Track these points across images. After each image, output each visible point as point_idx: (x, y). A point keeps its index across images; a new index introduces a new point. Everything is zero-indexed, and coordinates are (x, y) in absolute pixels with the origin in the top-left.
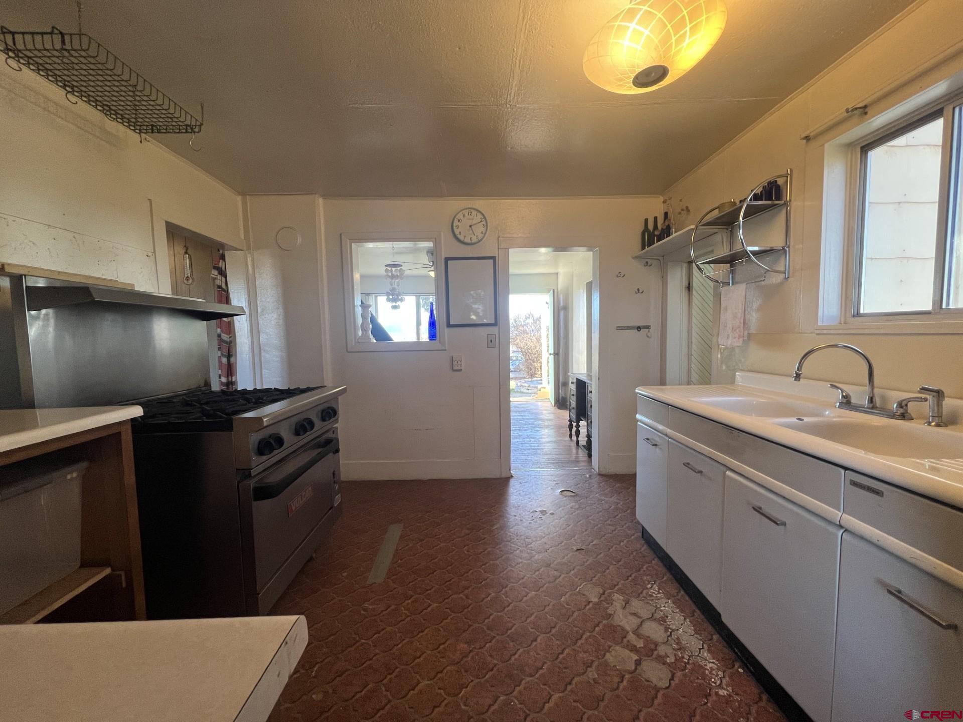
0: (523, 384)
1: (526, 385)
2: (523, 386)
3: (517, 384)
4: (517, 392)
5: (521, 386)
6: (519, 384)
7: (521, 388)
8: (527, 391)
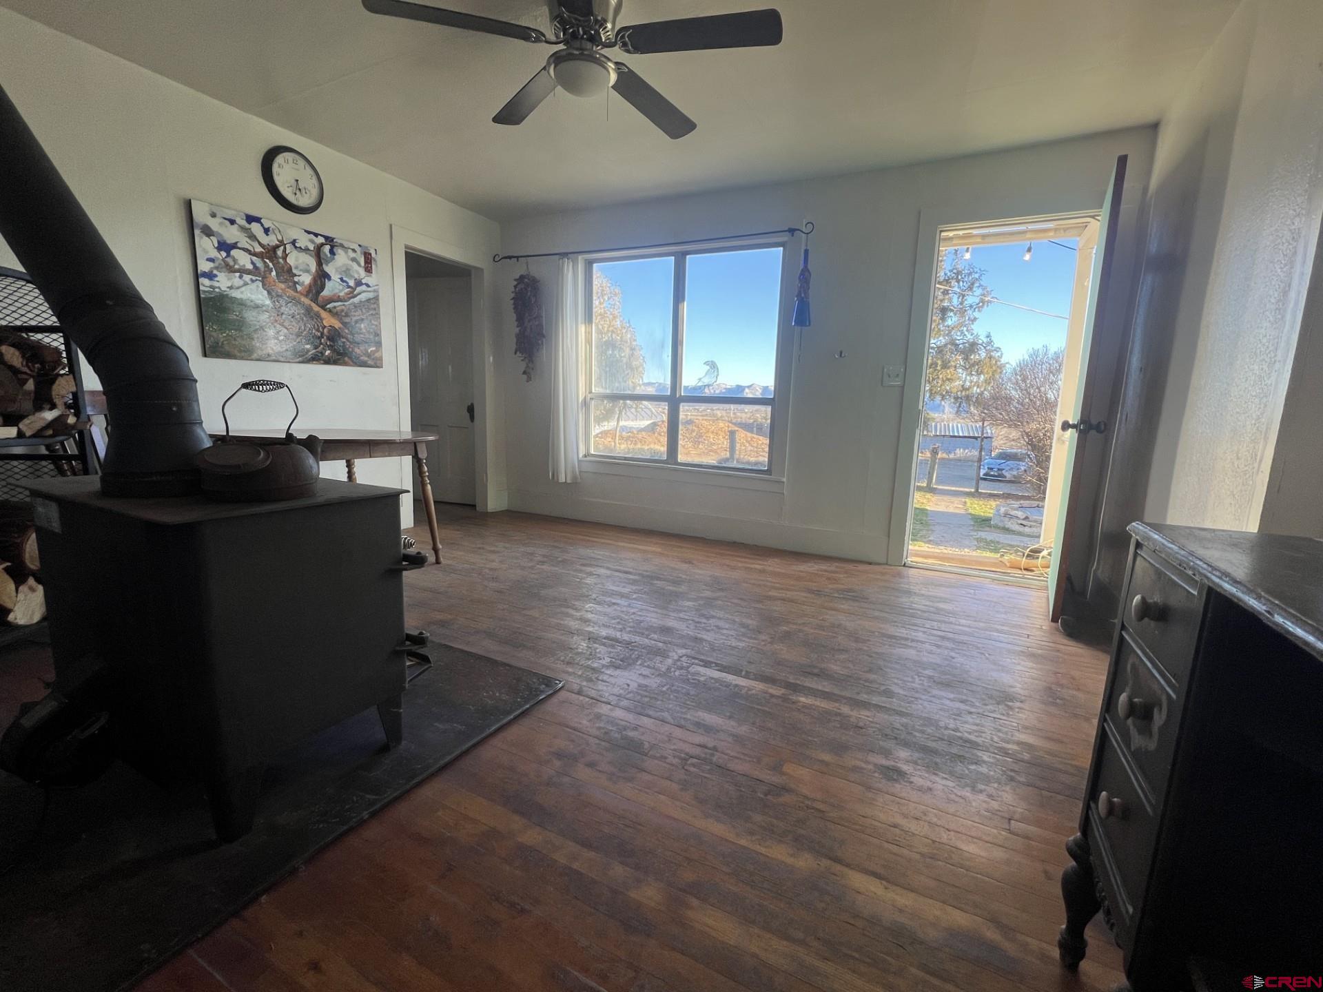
0: (1013, 513)
1: (1020, 514)
2: (1012, 517)
3: (998, 510)
4: (996, 527)
5: (1006, 515)
6: (1003, 510)
7: (1007, 519)
8: (1021, 529)
